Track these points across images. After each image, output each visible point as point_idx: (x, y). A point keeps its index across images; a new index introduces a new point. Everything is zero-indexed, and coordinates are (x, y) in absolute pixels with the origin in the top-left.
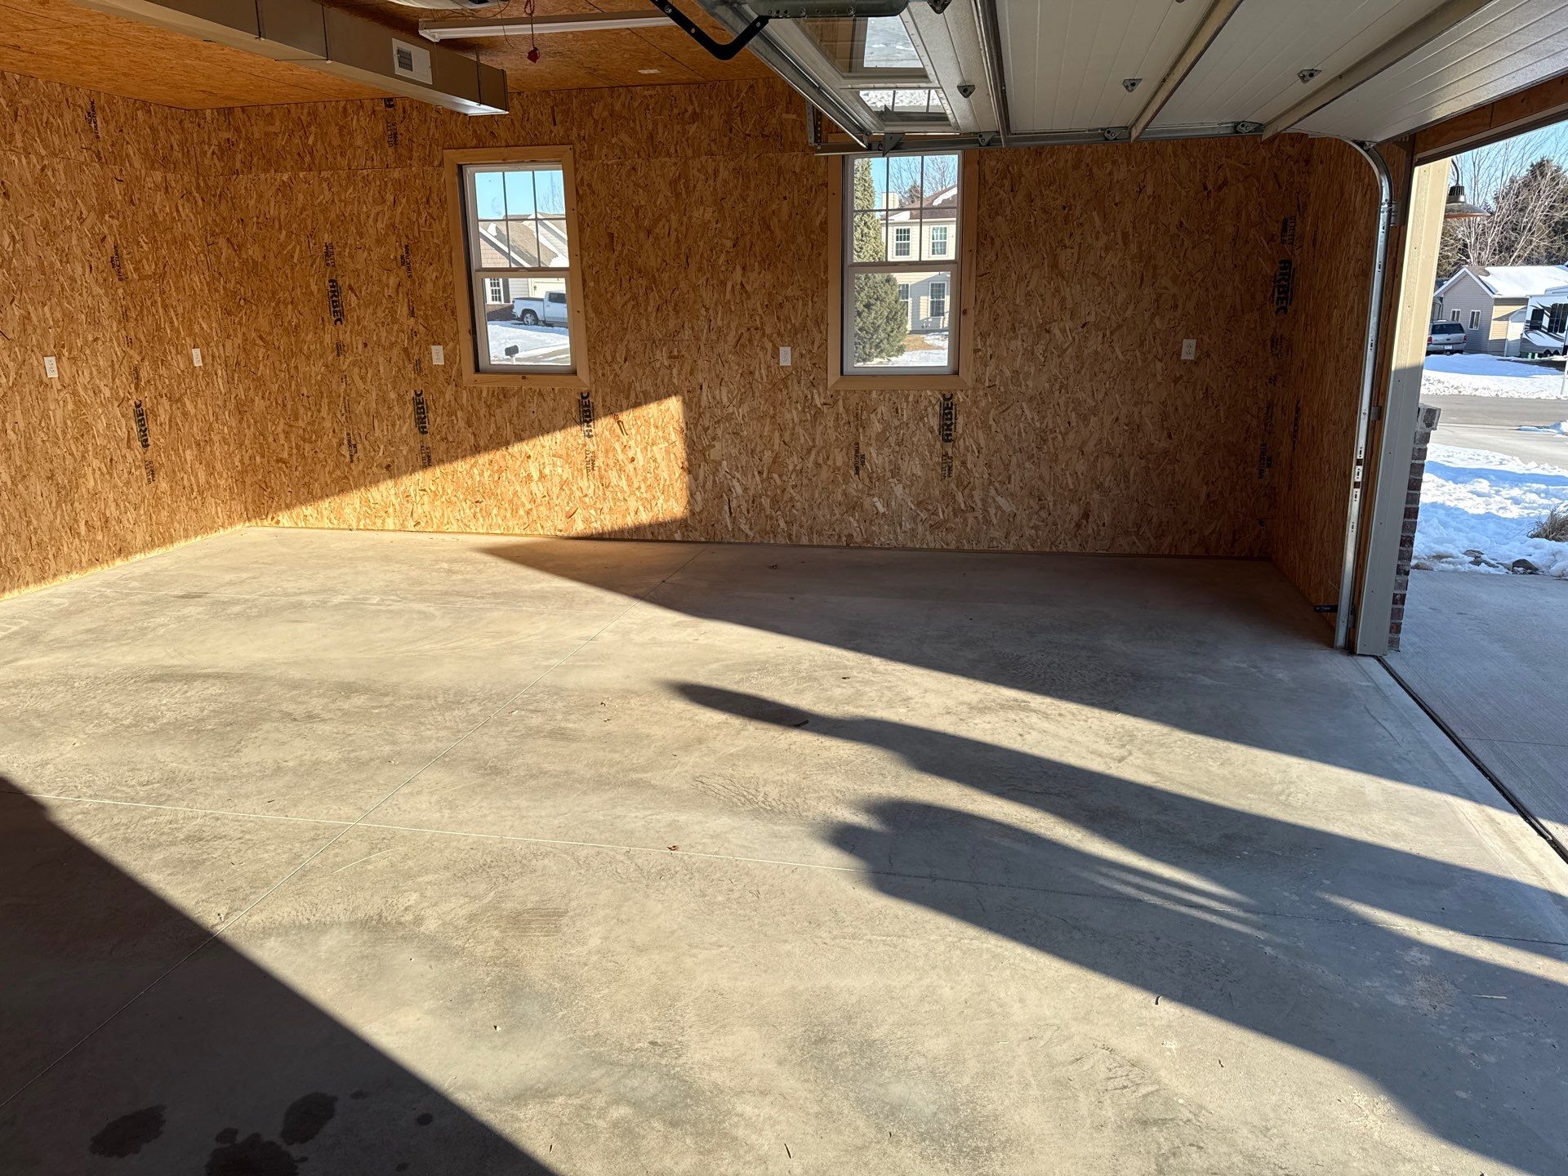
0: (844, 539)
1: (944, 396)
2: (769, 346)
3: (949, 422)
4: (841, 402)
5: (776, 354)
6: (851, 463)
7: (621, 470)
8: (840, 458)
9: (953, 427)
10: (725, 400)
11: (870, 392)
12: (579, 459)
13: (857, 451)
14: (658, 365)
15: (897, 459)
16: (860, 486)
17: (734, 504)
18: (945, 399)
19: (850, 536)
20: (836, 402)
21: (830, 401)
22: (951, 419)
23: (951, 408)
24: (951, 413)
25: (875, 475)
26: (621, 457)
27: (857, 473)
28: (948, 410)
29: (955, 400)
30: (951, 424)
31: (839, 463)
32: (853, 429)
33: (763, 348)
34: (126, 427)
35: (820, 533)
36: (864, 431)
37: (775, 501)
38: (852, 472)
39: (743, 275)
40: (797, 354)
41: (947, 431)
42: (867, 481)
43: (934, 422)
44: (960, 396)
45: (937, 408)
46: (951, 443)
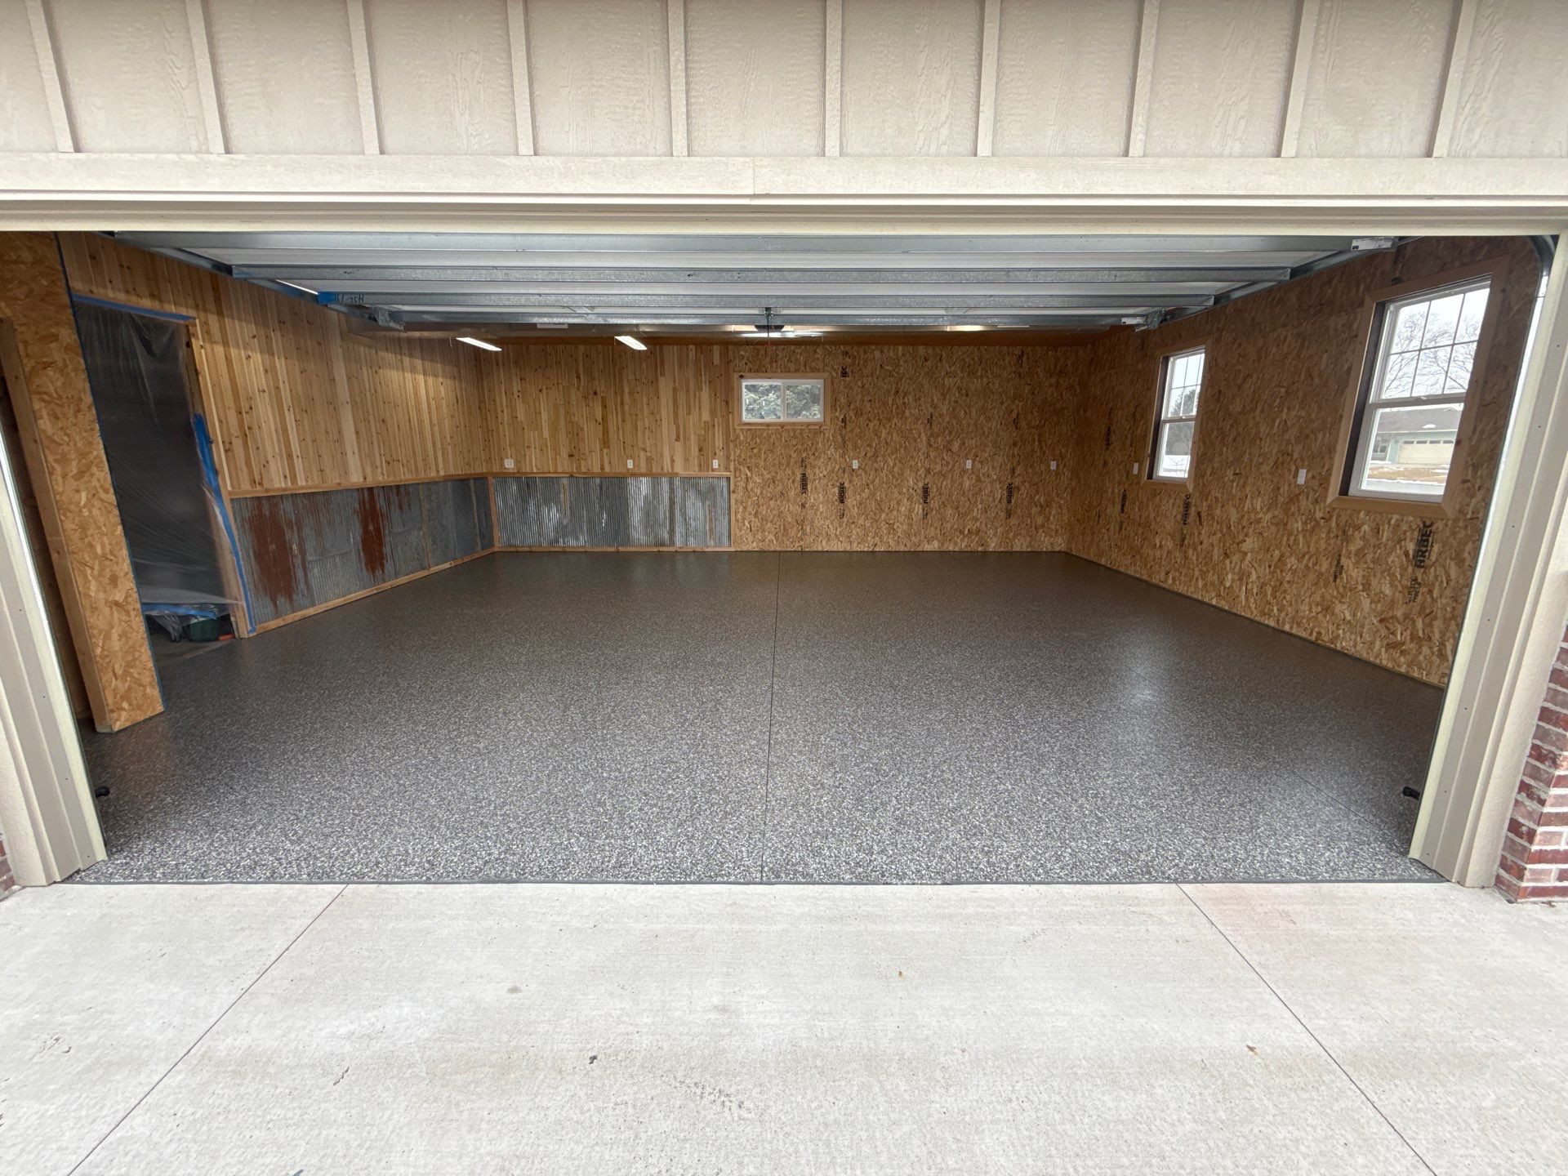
0: (1315, 634)
1: (1424, 523)
2: (1293, 468)
3: (1424, 549)
4: (1334, 519)
5: (1296, 476)
6: (1333, 570)
7: (1195, 549)
8: (1325, 565)
9: (1427, 554)
10: (1259, 508)
11: (1360, 511)
12: (1178, 537)
13: (1339, 561)
14: (1227, 479)
15: (1369, 576)
16: (1335, 593)
17: (1249, 586)
18: (1425, 526)
19: (1319, 633)
20: (1331, 517)
21: (1327, 516)
22: (1427, 546)
23: (1429, 536)
24: (1428, 541)
25: (1348, 586)
26: (1196, 540)
27: (1335, 581)
28: (1425, 538)
29: (1434, 528)
30: (1426, 551)
31: (1323, 570)
32: (1339, 542)
33: (1290, 470)
34: (1000, 493)
35: (1299, 625)
36: (1347, 546)
37: (1274, 592)
38: (1331, 579)
39: (1287, 414)
40: (1310, 475)
41: (1420, 558)
42: (1341, 590)
43: (1411, 547)
44: (1439, 525)
45: (1416, 534)
46: (1422, 570)
